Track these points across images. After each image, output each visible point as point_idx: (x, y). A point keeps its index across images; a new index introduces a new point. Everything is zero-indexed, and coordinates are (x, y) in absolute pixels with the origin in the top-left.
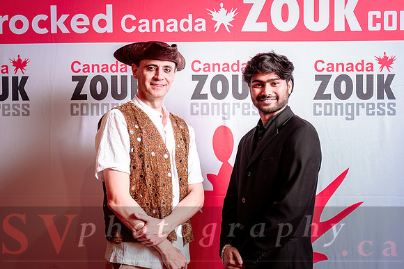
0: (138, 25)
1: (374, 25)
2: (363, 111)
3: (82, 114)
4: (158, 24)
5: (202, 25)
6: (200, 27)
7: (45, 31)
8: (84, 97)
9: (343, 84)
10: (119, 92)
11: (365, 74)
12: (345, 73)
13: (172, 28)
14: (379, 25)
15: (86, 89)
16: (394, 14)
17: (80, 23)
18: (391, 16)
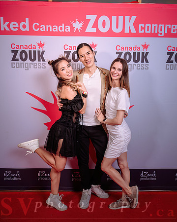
0: (40, 28)
3: (17, 67)
6: (67, 30)
8: (17, 60)
9: (127, 55)
10: (33, 58)
11: (137, 51)
12: (129, 51)
13: (55, 30)
14: (143, 30)
16: (150, 25)
17: (14, 26)
18: (148, 27)
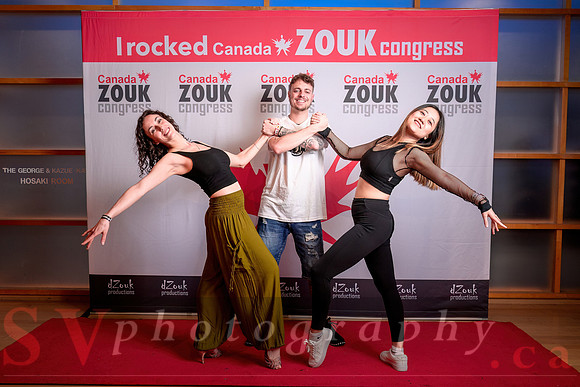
0: (224, 50)
1: (385, 52)
2: (376, 110)
3: (187, 111)
4: (239, 49)
5: (269, 50)
6: (267, 52)
7: (161, 53)
8: (188, 100)
9: (363, 91)
10: (212, 97)
11: (378, 85)
12: (365, 84)
13: (248, 52)
14: (387, 51)
15: (189, 95)
16: (398, 44)
17: (185, 48)
18: (395, 46)
